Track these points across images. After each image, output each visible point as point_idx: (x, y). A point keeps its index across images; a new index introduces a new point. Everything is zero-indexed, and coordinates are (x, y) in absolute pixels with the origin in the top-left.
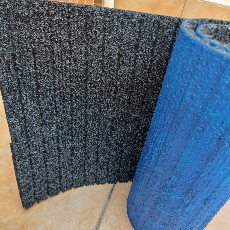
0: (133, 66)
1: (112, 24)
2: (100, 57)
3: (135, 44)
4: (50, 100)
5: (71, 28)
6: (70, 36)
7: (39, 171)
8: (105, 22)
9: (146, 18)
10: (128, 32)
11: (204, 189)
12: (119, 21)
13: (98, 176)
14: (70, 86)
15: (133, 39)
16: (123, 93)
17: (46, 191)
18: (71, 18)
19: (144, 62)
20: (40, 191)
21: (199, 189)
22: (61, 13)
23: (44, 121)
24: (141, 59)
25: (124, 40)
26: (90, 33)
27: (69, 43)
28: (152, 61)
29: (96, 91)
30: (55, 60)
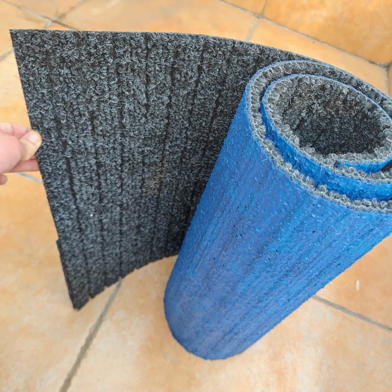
5: (149, 73)
6: (148, 83)
10: (236, 73)
12: (225, 58)
17: (103, 283)
18: (152, 58)
23: (104, 206)
25: (228, 83)
26: (178, 76)
27: (147, 94)
29: (179, 150)
30: (126, 122)
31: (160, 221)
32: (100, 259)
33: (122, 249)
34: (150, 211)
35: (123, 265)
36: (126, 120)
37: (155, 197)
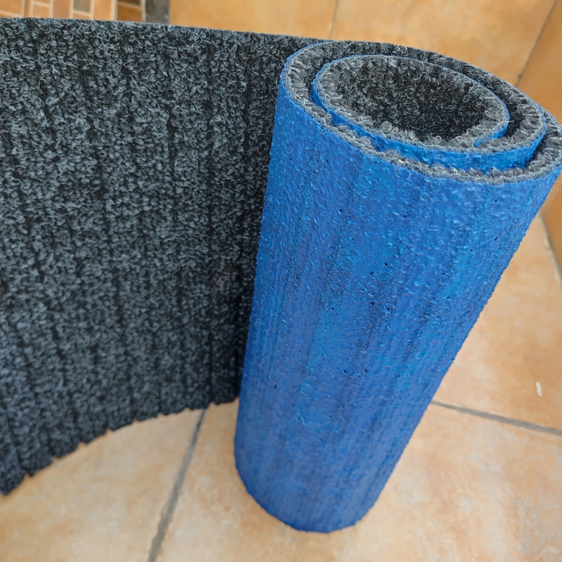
0: (206, 149)
1: (142, 60)
2: (127, 136)
3: (204, 100)
4: (22, 248)
5: (44, 78)
6: (44, 95)
7: (22, 409)
8: (125, 56)
9: (219, 41)
10: (183, 74)
11: (364, 400)
12: (159, 51)
13: (164, 397)
14: (63, 210)
15: (196, 91)
16: (193, 210)
17: (46, 448)
18: (42, 55)
19: (230, 139)
20: (33, 451)
21: (355, 402)
22: (14, 44)
23: (12, 298)
24: (222, 133)
25: (176, 93)
26: (92, 84)
27: (46, 112)
28: (247, 135)
29: (131, 213)
30: (18, 154)
31: (133, 341)
32: (30, 399)
33: (71, 386)
34: (108, 320)
35: (80, 419)
36: (17, 150)
37: (111, 294)
